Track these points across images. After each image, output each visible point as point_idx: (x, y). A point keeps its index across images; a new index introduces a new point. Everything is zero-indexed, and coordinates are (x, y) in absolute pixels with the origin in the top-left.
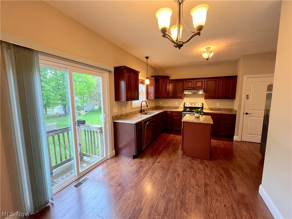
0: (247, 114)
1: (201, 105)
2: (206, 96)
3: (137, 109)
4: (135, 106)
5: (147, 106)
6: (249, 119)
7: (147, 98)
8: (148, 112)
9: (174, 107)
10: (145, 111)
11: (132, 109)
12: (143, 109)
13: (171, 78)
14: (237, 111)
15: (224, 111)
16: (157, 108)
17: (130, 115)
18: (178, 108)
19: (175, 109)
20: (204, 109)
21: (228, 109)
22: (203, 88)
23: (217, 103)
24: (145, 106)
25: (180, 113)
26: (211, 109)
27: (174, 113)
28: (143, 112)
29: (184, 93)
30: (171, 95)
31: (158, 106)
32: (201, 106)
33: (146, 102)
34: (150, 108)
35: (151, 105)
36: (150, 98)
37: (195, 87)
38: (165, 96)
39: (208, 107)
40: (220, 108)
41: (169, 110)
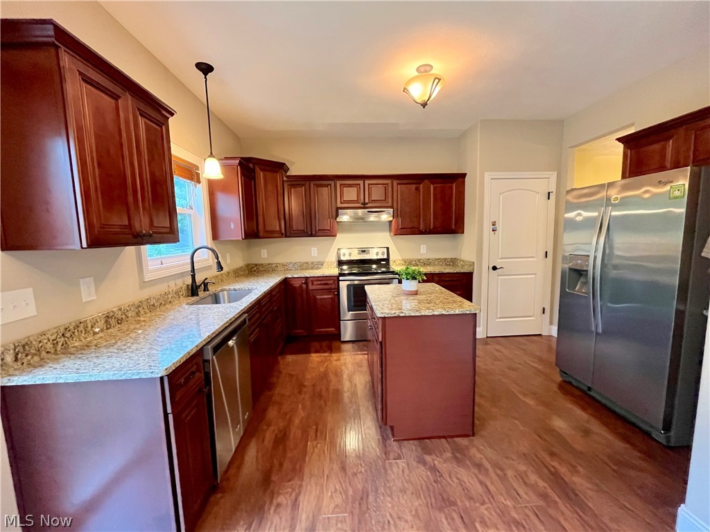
0: (494, 268)
1: (383, 254)
2: (398, 226)
3: (172, 284)
4: (160, 269)
5: (220, 268)
6: (499, 281)
7: (215, 236)
8: (222, 290)
9: (307, 263)
10: (210, 287)
11: (144, 284)
12: (199, 279)
13: (294, 171)
14: (474, 263)
15: (438, 264)
16: (253, 270)
17: (138, 314)
18: (320, 265)
19: (312, 268)
20: (391, 263)
21: (445, 259)
22: (390, 204)
23: (422, 246)
24: (210, 267)
25: (331, 282)
26: (409, 263)
27: (315, 283)
28: (201, 293)
29: (338, 220)
30: (298, 224)
31: (256, 265)
32: (385, 257)
33: (213, 251)
34: (228, 273)
35: (232, 260)
36: (224, 235)
37: (367, 201)
38: (278, 229)
39: (400, 259)
40: (429, 259)
41: (296, 276)
